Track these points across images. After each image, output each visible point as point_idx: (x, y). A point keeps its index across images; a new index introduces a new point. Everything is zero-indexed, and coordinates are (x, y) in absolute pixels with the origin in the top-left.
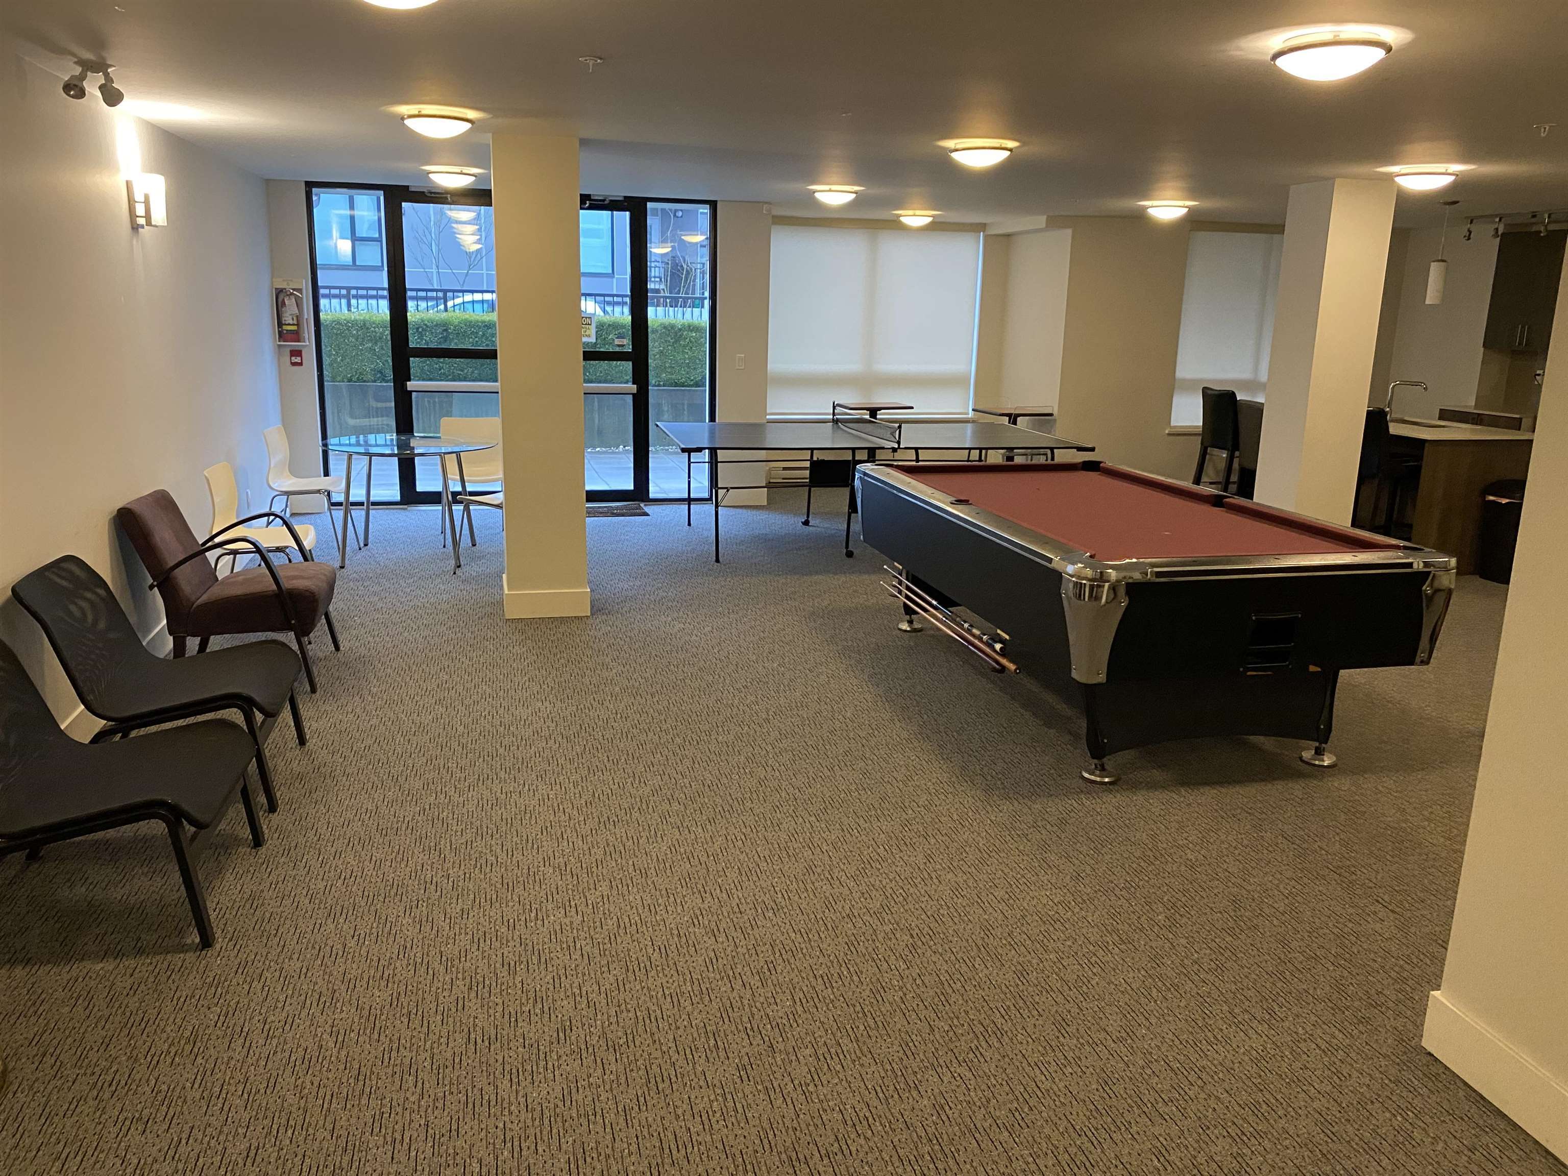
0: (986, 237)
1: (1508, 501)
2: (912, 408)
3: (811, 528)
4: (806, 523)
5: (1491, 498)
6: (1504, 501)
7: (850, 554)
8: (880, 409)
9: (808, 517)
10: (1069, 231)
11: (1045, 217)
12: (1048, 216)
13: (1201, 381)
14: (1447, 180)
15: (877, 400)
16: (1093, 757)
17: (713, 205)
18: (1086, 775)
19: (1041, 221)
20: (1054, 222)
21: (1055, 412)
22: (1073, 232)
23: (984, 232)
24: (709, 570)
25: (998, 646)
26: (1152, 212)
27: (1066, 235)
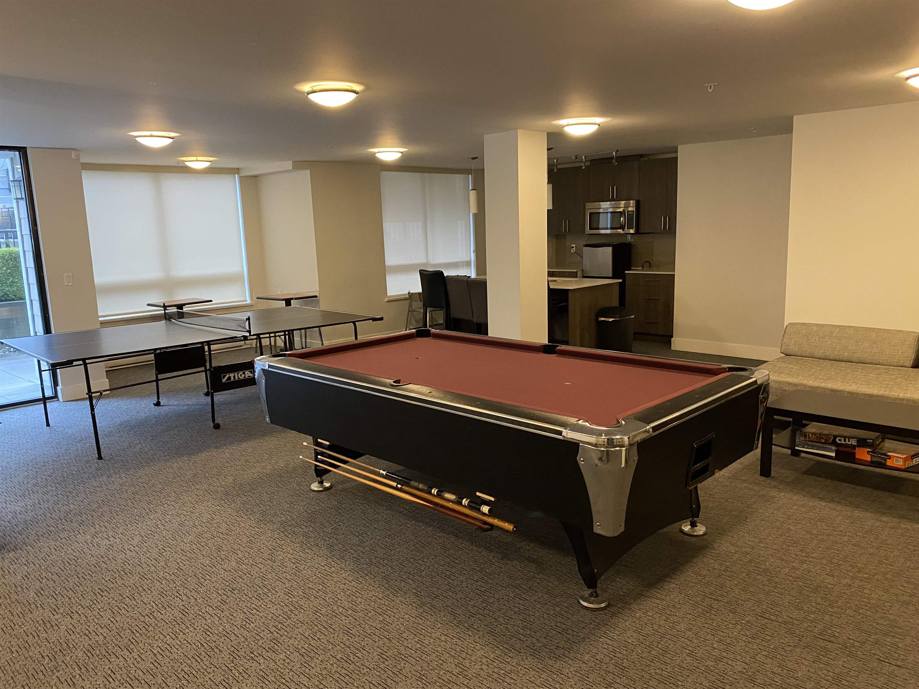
0: (241, 178)
1: (613, 319)
2: (211, 301)
3: (164, 408)
4: (158, 404)
5: (603, 319)
6: (611, 320)
7: (217, 426)
8: (185, 305)
9: (158, 398)
10: (308, 171)
11: (291, 162)
12: (293, 162)
13: (417, 265)
14: (594, 128)
15: (180, 298)
16: (589, 587)
17: (22, 151)
18: (585, 604)
19: (288, 165)
20: (298, 165)
21: (318, 295)
22: (310, 171)
23: (238, 174)
24: (97, 469)
25: (485, 509)
26: (379, 156)
27: (306, 174)
